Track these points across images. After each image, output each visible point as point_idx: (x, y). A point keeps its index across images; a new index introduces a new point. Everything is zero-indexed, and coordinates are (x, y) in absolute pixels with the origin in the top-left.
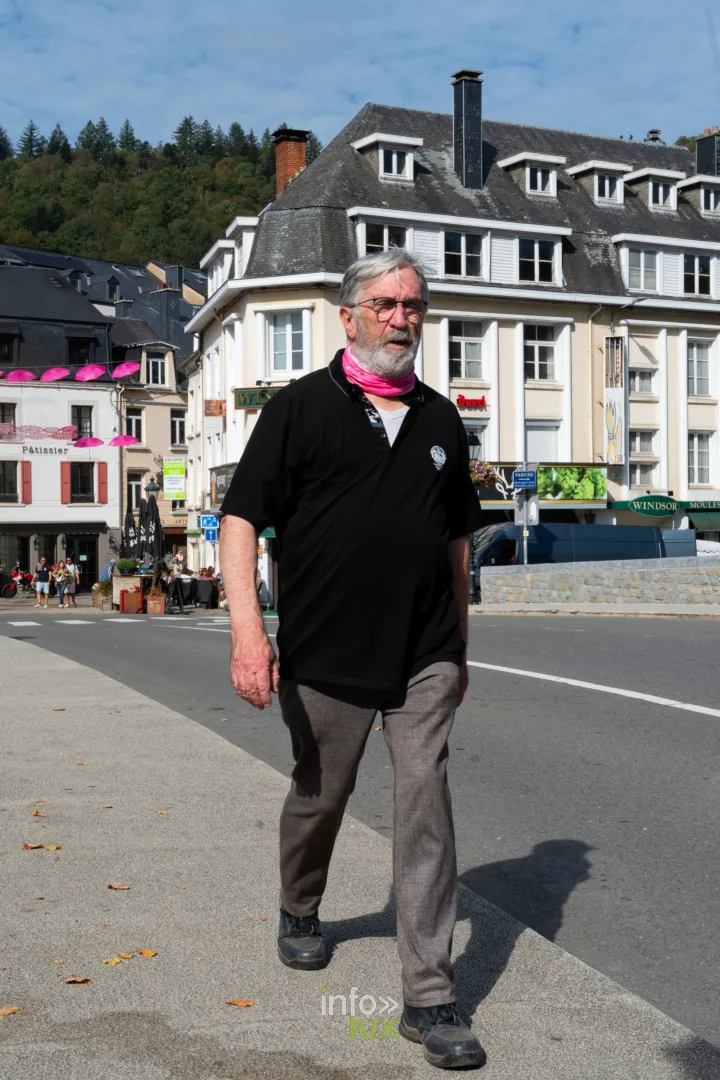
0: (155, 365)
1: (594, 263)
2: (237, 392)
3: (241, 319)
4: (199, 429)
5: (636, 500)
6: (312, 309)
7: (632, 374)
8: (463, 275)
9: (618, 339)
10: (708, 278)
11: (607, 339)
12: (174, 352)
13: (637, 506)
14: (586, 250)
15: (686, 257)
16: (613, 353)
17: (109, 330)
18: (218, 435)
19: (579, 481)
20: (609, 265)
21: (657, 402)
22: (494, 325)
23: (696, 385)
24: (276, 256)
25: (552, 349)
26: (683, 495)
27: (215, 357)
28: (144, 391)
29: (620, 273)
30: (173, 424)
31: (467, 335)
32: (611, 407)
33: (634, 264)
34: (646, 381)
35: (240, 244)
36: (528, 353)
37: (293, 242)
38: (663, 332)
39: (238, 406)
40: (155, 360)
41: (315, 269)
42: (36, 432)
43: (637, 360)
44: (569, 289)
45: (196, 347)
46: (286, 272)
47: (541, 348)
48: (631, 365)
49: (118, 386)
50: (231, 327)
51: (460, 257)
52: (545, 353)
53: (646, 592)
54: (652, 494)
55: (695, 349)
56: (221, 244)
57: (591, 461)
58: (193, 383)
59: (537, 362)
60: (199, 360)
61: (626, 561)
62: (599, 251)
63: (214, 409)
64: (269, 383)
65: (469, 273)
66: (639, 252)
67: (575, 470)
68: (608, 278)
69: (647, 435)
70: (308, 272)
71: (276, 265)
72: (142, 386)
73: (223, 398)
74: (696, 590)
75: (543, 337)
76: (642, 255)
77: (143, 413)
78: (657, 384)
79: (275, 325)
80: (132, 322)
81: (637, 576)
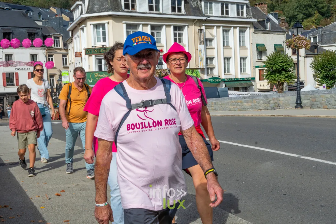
0: (57, 41)
1: (194, 6)
2: (85, 49)
3: (85, 27)
4: (73, 61)
5: (209, 79)
6: (108, 23)
7: (206, 40)
8: (154, 11)
9: (202, 30)
10: (228, 10)
11: (199, 30)
12: (62, 36)
13: (209, 80)
14: (191, 2)
15: (221, 4)
16: (200, 34)
17: (41, 30)
18: (79, 63)
19: (192, 74)
20: (198, 7)
21: (214, 49)
22: (164, 27)
23: (225, 43)
24: (96, 7)
25: (182, 33)
26: (223, 77)
27: (78, 39)
28: (53, 49)
29: (202, 9)
30: (63, 59)
31: (156, 30)
32: (200, 50)
33: (206, 7)
34: (211, 43)
35: (84, 3)
36: (175, 35)
37: (101, 2)
38: (215, 27)
39: (86, 54)
40: (57, 39)
41: (109, 10)
42: (21, 63)
43: (208, 36)
44: (187, 15)
45: (70, 36)
46: (99, 12)
47: (179, 33)
48: (207, 38)
49: (45, 48)
50: (82, 29)
51: (153, 5)
52: (180, 35)
53: (217, 108)
54: (214, 77)
55: (225, 32)
56: (78, 3)
57: (195, 68)
58: (70, 46)
59: (178, 38)
60: (72, 39)
61: (210, 99)
62: (195, 3)
63: (78, 55)
64: (96, 47)
65: (156, 10)
66: (207, 3)
67: (191, 70)
68: (198, 11)
69: (212, 59)
70: (106, 11)
71: (96, 9)
72: (53, 47)
73: (81, 52)
74: (231, 107)
75: (179, 30)
76: (208, 4)
77: (54, 56)
78: (214, 43)
79: (97, 29)
80: (47, 27)
81: (213, 103)
